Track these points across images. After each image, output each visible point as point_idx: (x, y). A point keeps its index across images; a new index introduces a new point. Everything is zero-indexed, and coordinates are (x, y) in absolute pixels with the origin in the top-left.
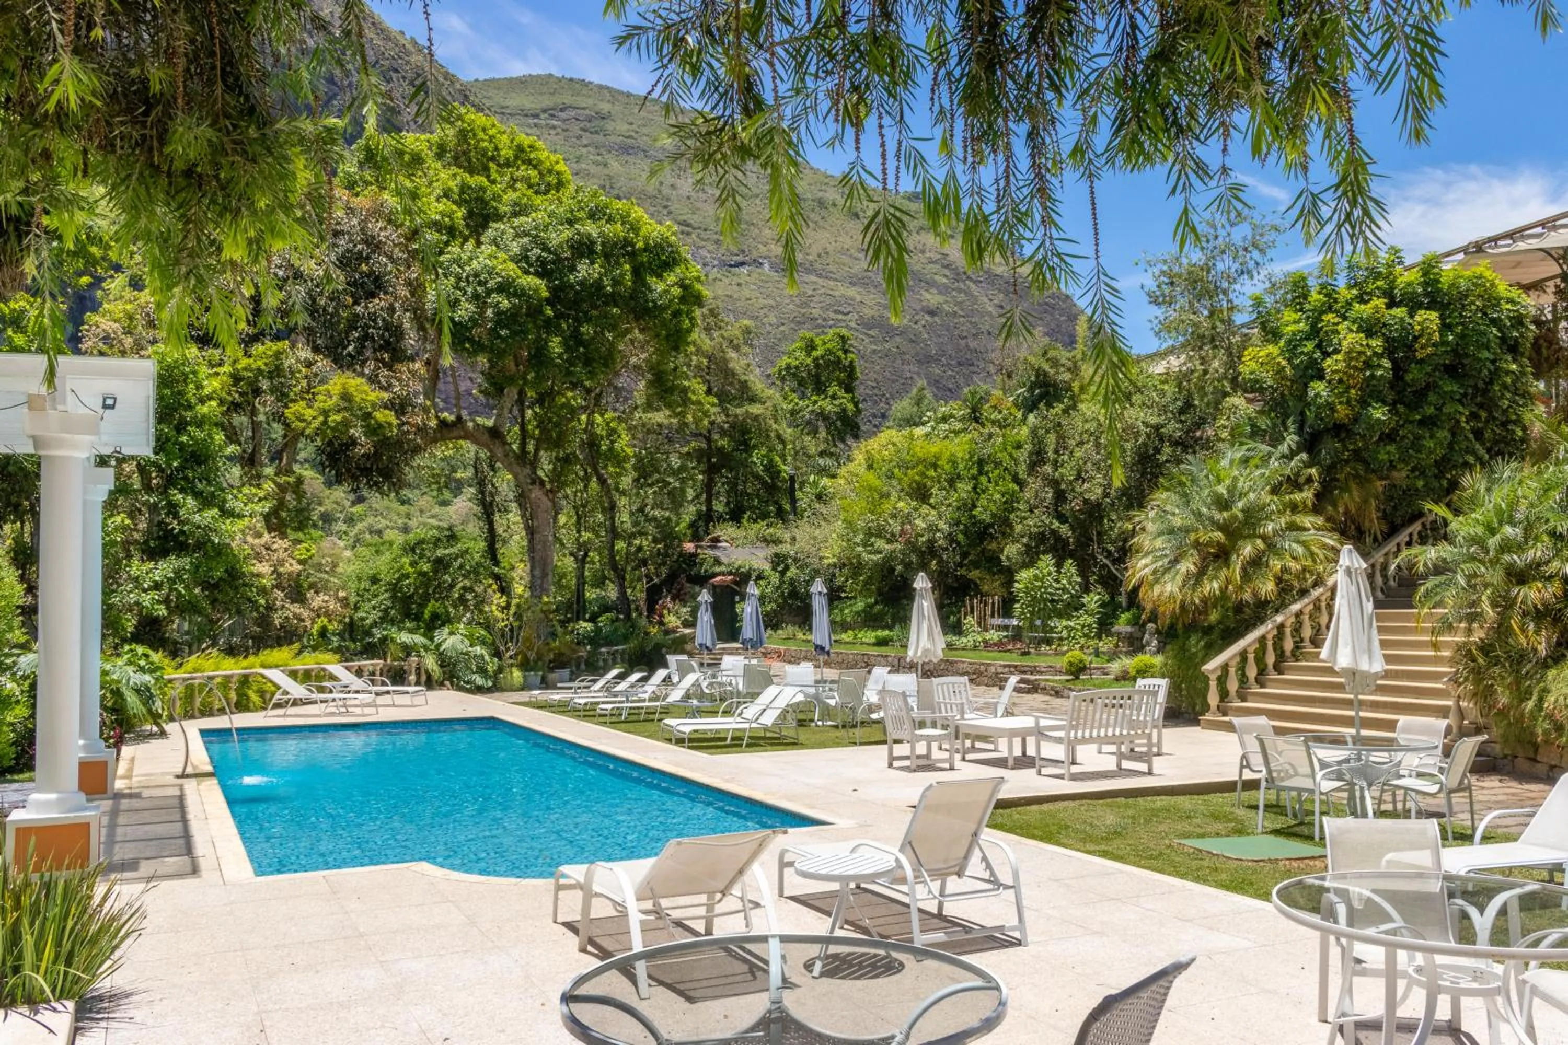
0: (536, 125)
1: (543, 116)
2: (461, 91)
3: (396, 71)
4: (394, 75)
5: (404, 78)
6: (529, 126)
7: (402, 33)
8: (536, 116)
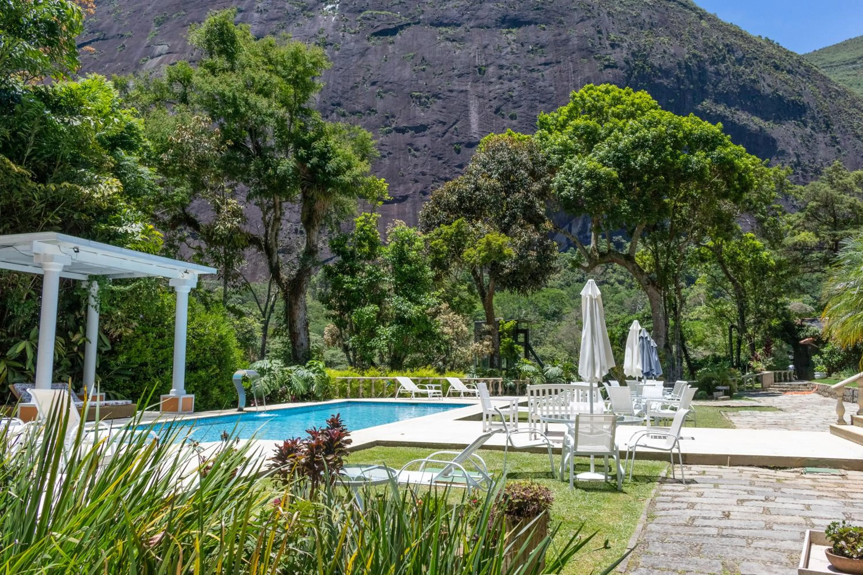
0: (854, 69)
1: (859, 62)
2: (796, 60)
3: (756, 59)
4: (754, 62)
5: (761, 62)
6: (850, 70)
7: (760, 37)
8: (854, 63)
